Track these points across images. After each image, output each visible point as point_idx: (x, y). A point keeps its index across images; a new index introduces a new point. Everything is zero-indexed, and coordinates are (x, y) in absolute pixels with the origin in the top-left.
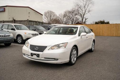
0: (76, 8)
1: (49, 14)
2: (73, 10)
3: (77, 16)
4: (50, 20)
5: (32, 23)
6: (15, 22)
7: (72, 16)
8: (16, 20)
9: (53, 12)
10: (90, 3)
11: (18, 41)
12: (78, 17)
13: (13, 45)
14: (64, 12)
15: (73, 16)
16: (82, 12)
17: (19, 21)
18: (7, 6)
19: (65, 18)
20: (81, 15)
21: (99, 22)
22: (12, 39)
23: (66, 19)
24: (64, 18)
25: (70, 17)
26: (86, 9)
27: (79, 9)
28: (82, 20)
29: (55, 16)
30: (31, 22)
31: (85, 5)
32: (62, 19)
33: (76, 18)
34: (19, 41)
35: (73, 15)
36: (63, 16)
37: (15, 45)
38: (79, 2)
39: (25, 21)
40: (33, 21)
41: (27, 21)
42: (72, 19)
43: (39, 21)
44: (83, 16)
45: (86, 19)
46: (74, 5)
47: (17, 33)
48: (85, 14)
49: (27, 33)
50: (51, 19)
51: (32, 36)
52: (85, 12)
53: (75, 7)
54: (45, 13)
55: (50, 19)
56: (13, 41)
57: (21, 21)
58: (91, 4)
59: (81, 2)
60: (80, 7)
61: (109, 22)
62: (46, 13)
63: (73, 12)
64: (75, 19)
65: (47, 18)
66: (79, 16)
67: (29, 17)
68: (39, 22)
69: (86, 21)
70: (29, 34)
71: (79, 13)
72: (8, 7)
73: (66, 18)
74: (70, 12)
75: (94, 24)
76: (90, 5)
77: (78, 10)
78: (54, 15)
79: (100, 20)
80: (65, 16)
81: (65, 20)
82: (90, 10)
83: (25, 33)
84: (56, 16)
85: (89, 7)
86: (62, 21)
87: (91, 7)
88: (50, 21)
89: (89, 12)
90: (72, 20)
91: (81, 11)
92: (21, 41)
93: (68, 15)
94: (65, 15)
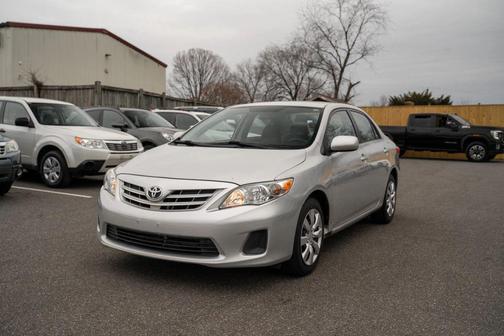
0: (311, 38)
1: (196, 63)
2: (296, 44)
3: (312, 73)
4: (198, 89)
5: (117, 97)
6: (42, 92)
7: (291, 72)
8: (45, 84)
9: (211, 56)
10: (367, 16)
11: (46, 176)
12: (318, 77)
13: (19, 192)
14: (261, 56)
15: (295, 71)
16: (335, 54)
17: (61, 89)
18: (8, 25)
19: (262, 82)
20: (331, 68)
21: (407, 98)
22: (15, 163)
23: (269, 84)
24: (259, 78)
25: (285, 77)
26: (350, 43)
27: (323, 43)
28: (337, 88)
29: (221, 73)
30: (110, 94)
31: (346, 26)
32: (251, 86)
33: (310, 79)
34: (48, 174)
35: (298, 70)
36: (253, 71)
37: (28, 194)
38: (323, 11)
39: (85, 88)
40: (122, 92)
41: (92, 88)
42: (292, 87)
43: (146, 90)
44: (337, 73)
45: (351, 86)
46: (300, 27)
47: (40, 137)
48: (349, 62)
49: (86, 141)
50: (205, 83)
51: (109, 151)
52: (348, 54)
53: (306, 34)
54: (178, 58)
55: (201, 84)
56: (16, 176)
57: (69, 89)
58: (372, 20)
59: (331, 14)
60: (327, 33)
61: (448, 98)
62: (184, 57)
63: (296, 57)
64: (304, 86)
65: (185, 80)
66: (322, 71)
67: (106, 72)
68: (147, 95)
69: (351, 93)
70: (95, 143)
71: (323, 59)
72: (12, 29)
73: (266, 81)
74: (283, 56)
75: (387, 104)
76: (369, 27)
77: (318, 47)
78: (216, 68)
79: (412, 92)
80: (263, 71)
81: (263, 87)
82: (369, 46)
83: (78, 140)
84: (226, 72)
85: (363, 36)
86: (252, 92)
87: (372, 34)
88: (200, 93)
89: (367, 57)
90: (293, 92)
91: (331, 50)
92: (57, 173)
93: (276, 68)
94: (262, 67)
